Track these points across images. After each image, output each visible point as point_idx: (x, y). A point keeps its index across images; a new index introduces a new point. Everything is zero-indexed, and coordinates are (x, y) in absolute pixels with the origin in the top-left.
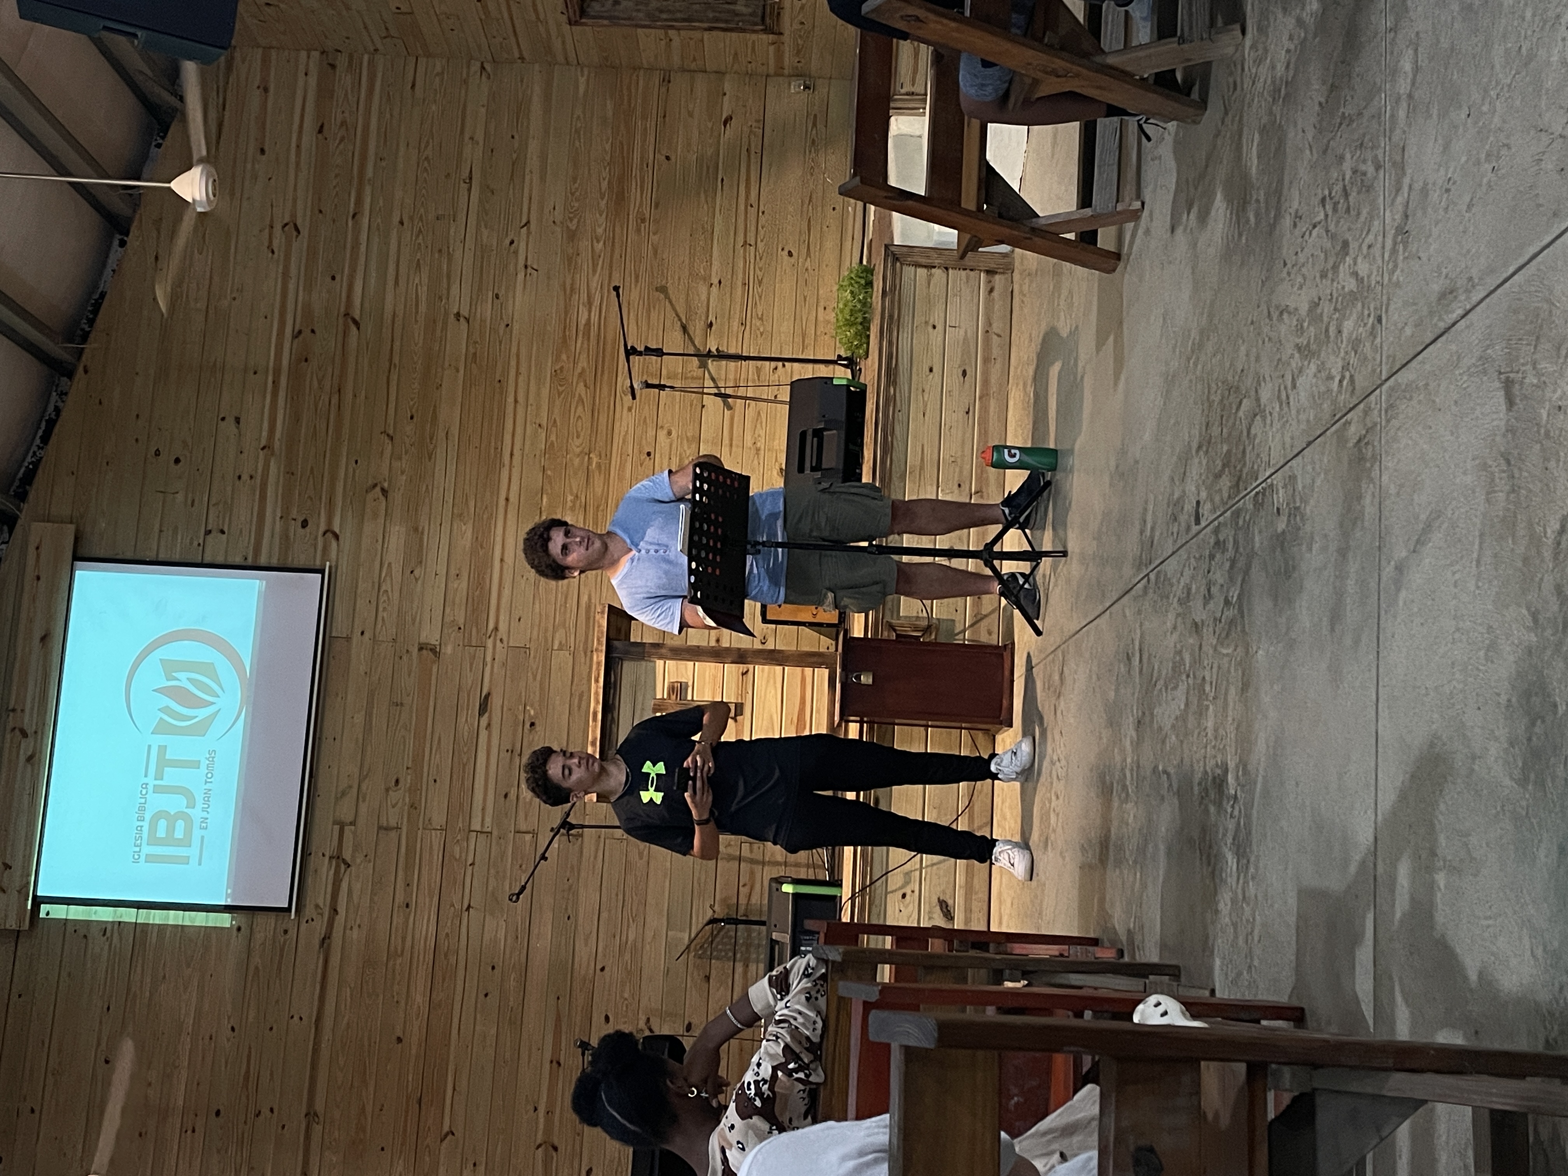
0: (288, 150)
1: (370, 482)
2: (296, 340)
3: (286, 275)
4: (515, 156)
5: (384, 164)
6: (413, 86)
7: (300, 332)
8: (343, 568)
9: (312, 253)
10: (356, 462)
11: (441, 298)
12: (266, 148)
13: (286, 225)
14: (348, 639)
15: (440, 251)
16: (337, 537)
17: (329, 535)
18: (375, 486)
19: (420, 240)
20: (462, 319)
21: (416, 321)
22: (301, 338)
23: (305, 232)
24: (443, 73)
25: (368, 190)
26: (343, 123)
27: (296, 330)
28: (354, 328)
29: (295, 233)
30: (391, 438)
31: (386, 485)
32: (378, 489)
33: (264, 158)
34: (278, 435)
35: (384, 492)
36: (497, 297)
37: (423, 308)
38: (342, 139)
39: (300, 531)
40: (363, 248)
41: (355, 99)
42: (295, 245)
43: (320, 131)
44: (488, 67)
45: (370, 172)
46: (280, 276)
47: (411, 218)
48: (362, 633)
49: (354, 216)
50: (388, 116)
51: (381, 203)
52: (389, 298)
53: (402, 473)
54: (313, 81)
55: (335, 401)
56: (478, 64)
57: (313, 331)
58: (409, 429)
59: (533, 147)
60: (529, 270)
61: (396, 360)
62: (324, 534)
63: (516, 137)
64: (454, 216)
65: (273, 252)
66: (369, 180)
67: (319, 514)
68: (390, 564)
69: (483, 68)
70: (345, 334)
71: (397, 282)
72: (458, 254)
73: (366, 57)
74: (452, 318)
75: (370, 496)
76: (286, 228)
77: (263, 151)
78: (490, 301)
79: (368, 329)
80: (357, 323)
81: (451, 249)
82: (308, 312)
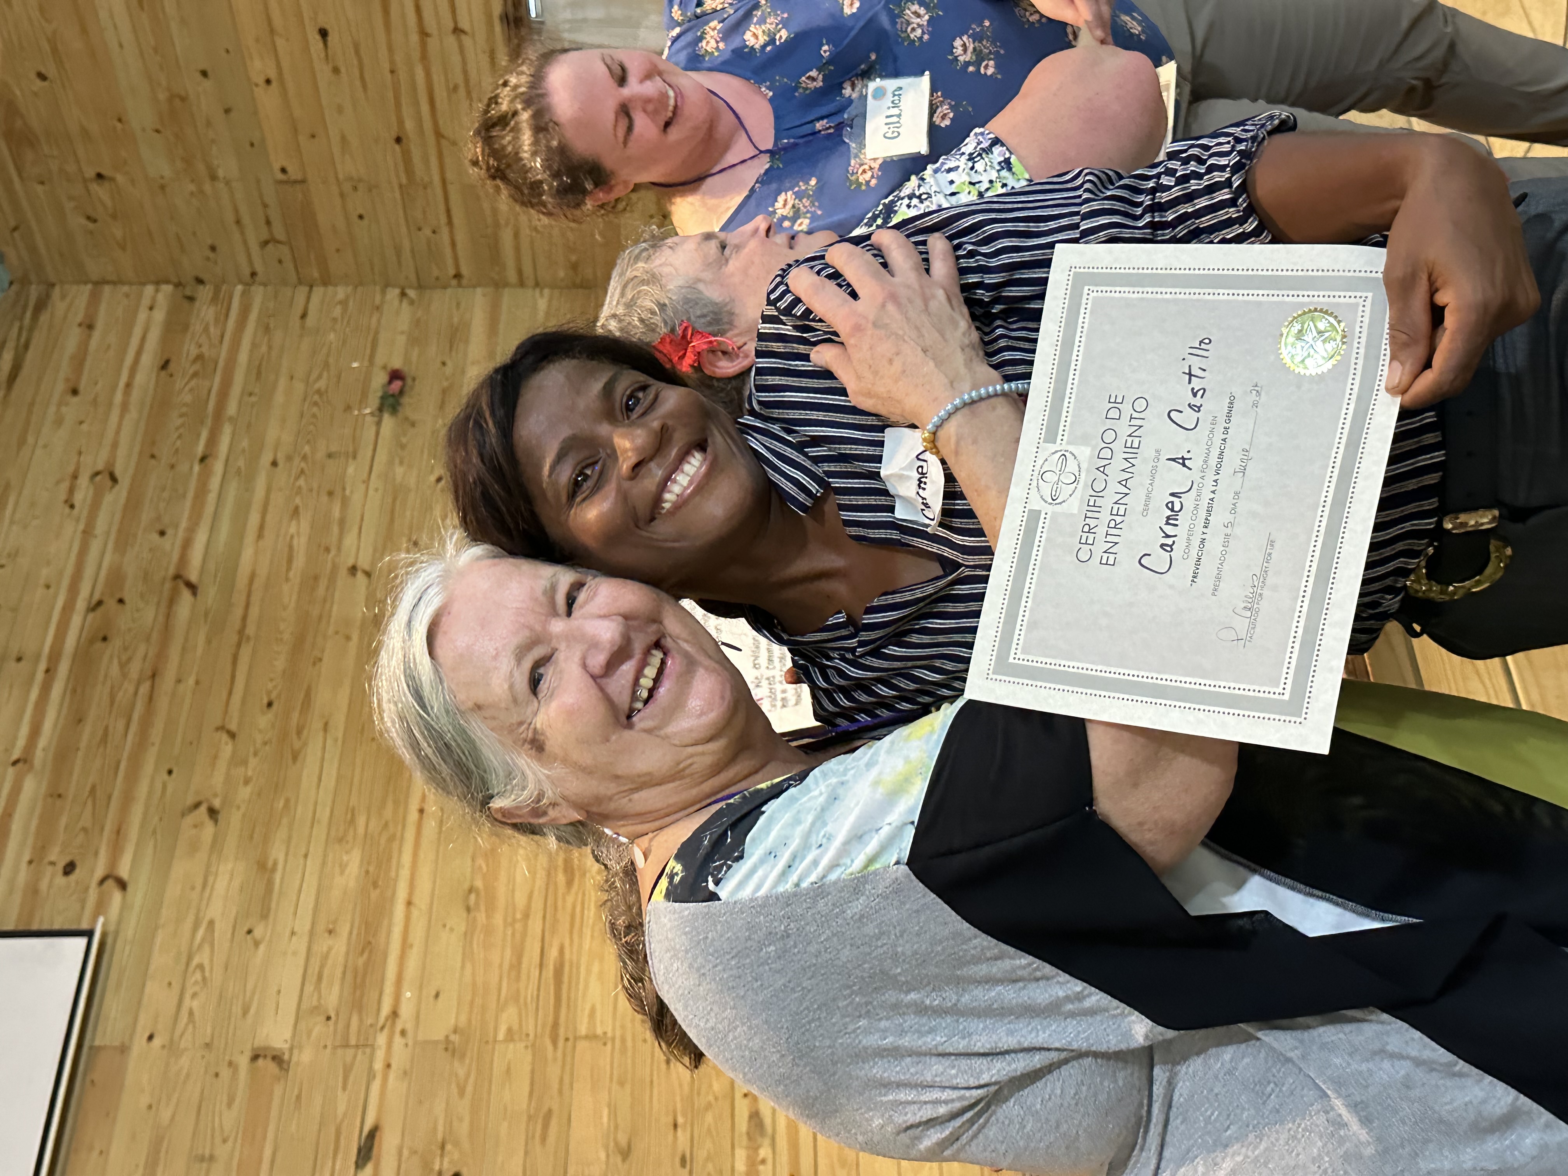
0: (114, 388)
1: (190, 800)
2: (91, 616)
3: (88, 533)
4: (446, 384)
5: (253, 399)
6: (304, 316)
7: (100, 603)
8: (129, 931)
9: (133, 506)
10: (170, 772)
11: (327, 550)
12: (82, 388)
13: (97, 474)
14: (124, 1049)
15: (331, 494)
16: (122, 885)
17: (110, 883)
18: (197, 805)
19: (301, 482)
20: (360, 575)
21: (287, 580)
22: (100, 611)
23: (125, 482)
24: (347, 300)
25: (227, 431)
26: (199, 357)
27: (94, 601)
28: (186, 594)
29: (109, 483)
30: (232, 735)
31: (217, 803)
32: (203, 809)
33: (75, 400)
34: (42, 742)
35: (213, 812)
37: (299, 563)
38: (195, 375)
39: (61, 880)
40: (212, 497)
41: (219, 333)
42: (108, 497)
43: (165, 365)
44: (411, 293)
45: (232, 409)
46: (79, 535)
47: (289, 458)
48: (151, 1038)
49: (202, 460)
50: (264, 349)
51: (245, 444)
52: (247, 554)
53: (247, 782)
54: (159, 315)
55: (145, 688)
56: (397, 291)
57: (121, 601)
58: (264, 720)
61: (251, 630)
62: (102, 882)
63: (449, 363)
64: (355, 453)
65: (72, 507)
66: (230, 418)
67: (96, 853)
68: (211, 923)
69: (403, 294)
70: (172, 601)
71: (260, 535)
72: (356, 498)
73: (239, 288)
74: (343, 572)
75: (190, 819)
76: (98, 478)
77: (75, 392)
79: (210, 594)
80: (192, 588)
81: (348, 492)
82: (116, 578)
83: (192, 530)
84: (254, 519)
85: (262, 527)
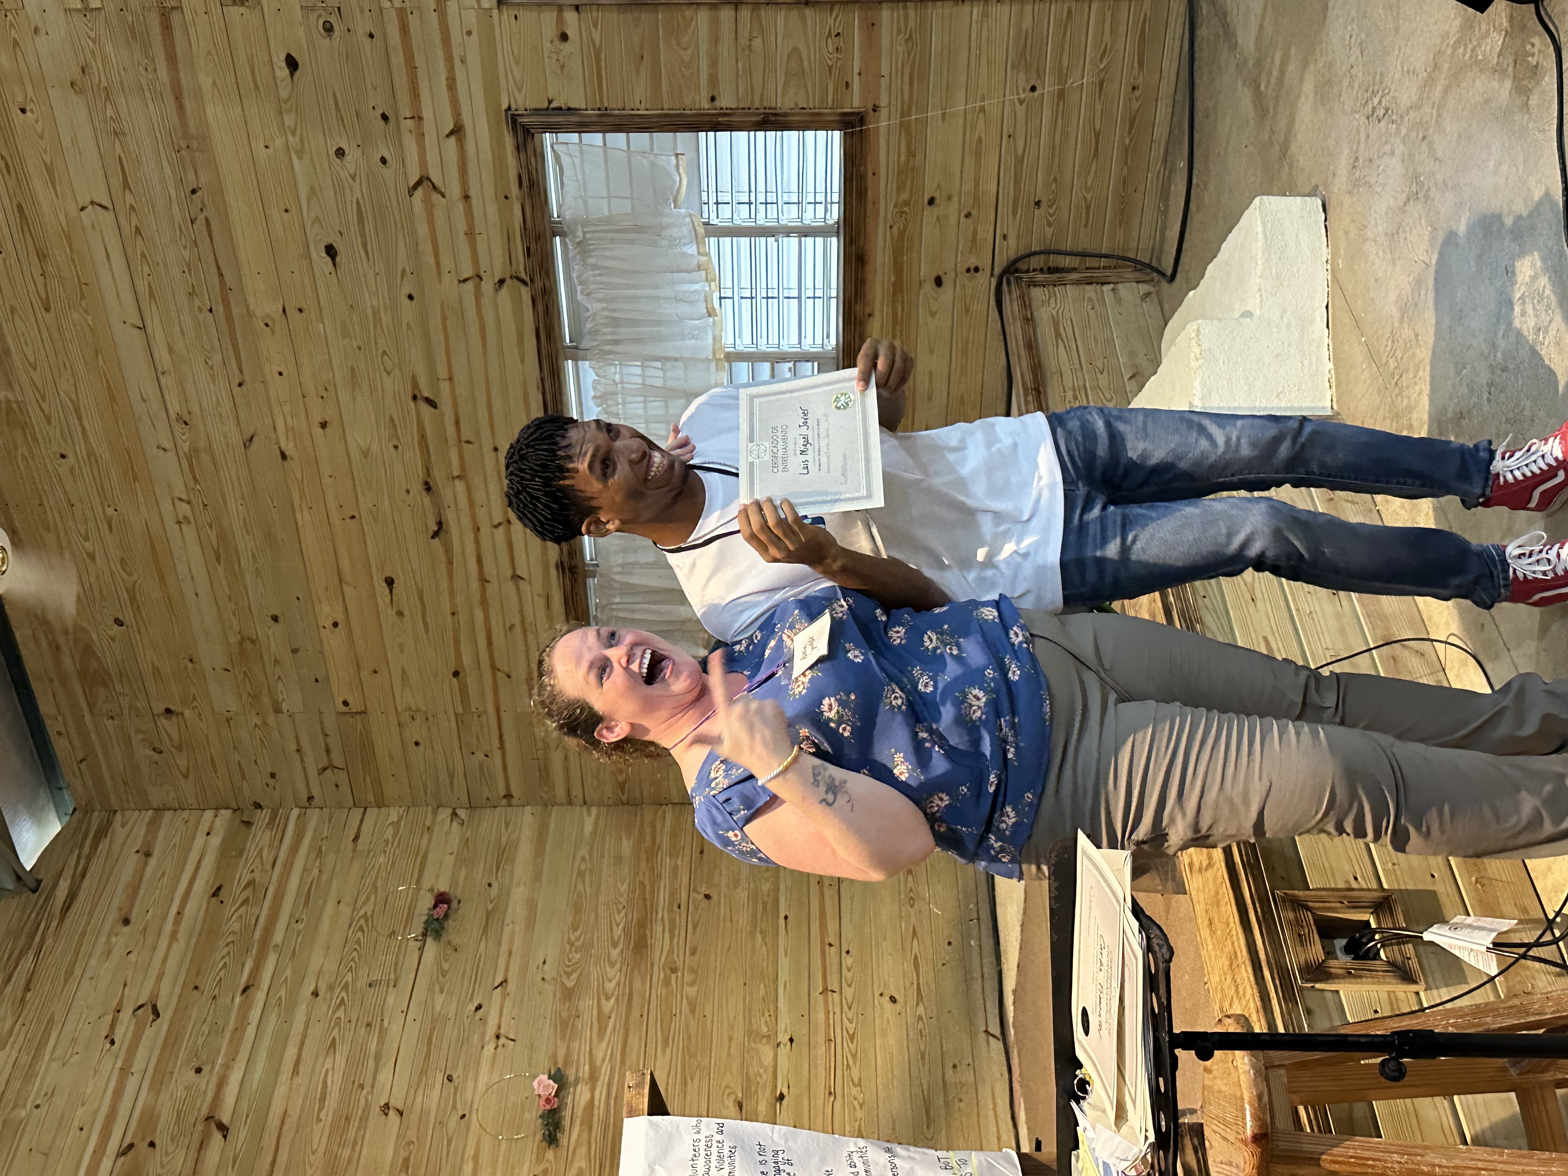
0: (165, 917)
2: (120, 1161)
3: (125, 1071)
4: (490, 907)
5: (300, 926)
6: (356, 839)
7: (131, 1146)
9: (171, 1043)
11: (362, 1087)
12: (133, 918)
13: (141, 1007)
15: (369, 1025)
19: (340, 1013)
20: (392, 1113)
21: (319, 1120)
22: (130, 1155)
23: (166, 1015)
24: (399, 822)
25: (272, 959)
26: (251, 883)
27: (125, 1145)
28: (217, 1136)
29: (151, 1017)
33: (126, 929)
36: (450, 1079)
37: (332, 1101)
38: (245, 902)
40: (251, 1030)
41: (272, 858)
42: (149, 1032)
43: (215, 894)
44: (462, 813)
45: (278, 937)
46: (116, 1072)
47: (331, 988)
49: (244, 990)
50: (316, 871)
51: (288, 973)
52: (281, 1090)
54: (215, 841)
56: (450, 810)
57: (152, 1144)
59: (519, 894)
60: (502, 1040)
63: (495, 885)
64: (396, 980)
65: (112, 1042)
66: (277, 946)
69: (454, 814)
70: (202, 1145)
71: (295, 1072)
72: (395, 1029)
73: (296, 812)
74: (376, 1111)
76: (141, 1012)
77: (126, 922)
78: (438, 1086)
79: (241, 1135)
80: (223, 1129)
81: (386, 1023)
82: (149, 1118)
83: (227, 1067)
84: (291, 1053)
85: (297, 1063)
